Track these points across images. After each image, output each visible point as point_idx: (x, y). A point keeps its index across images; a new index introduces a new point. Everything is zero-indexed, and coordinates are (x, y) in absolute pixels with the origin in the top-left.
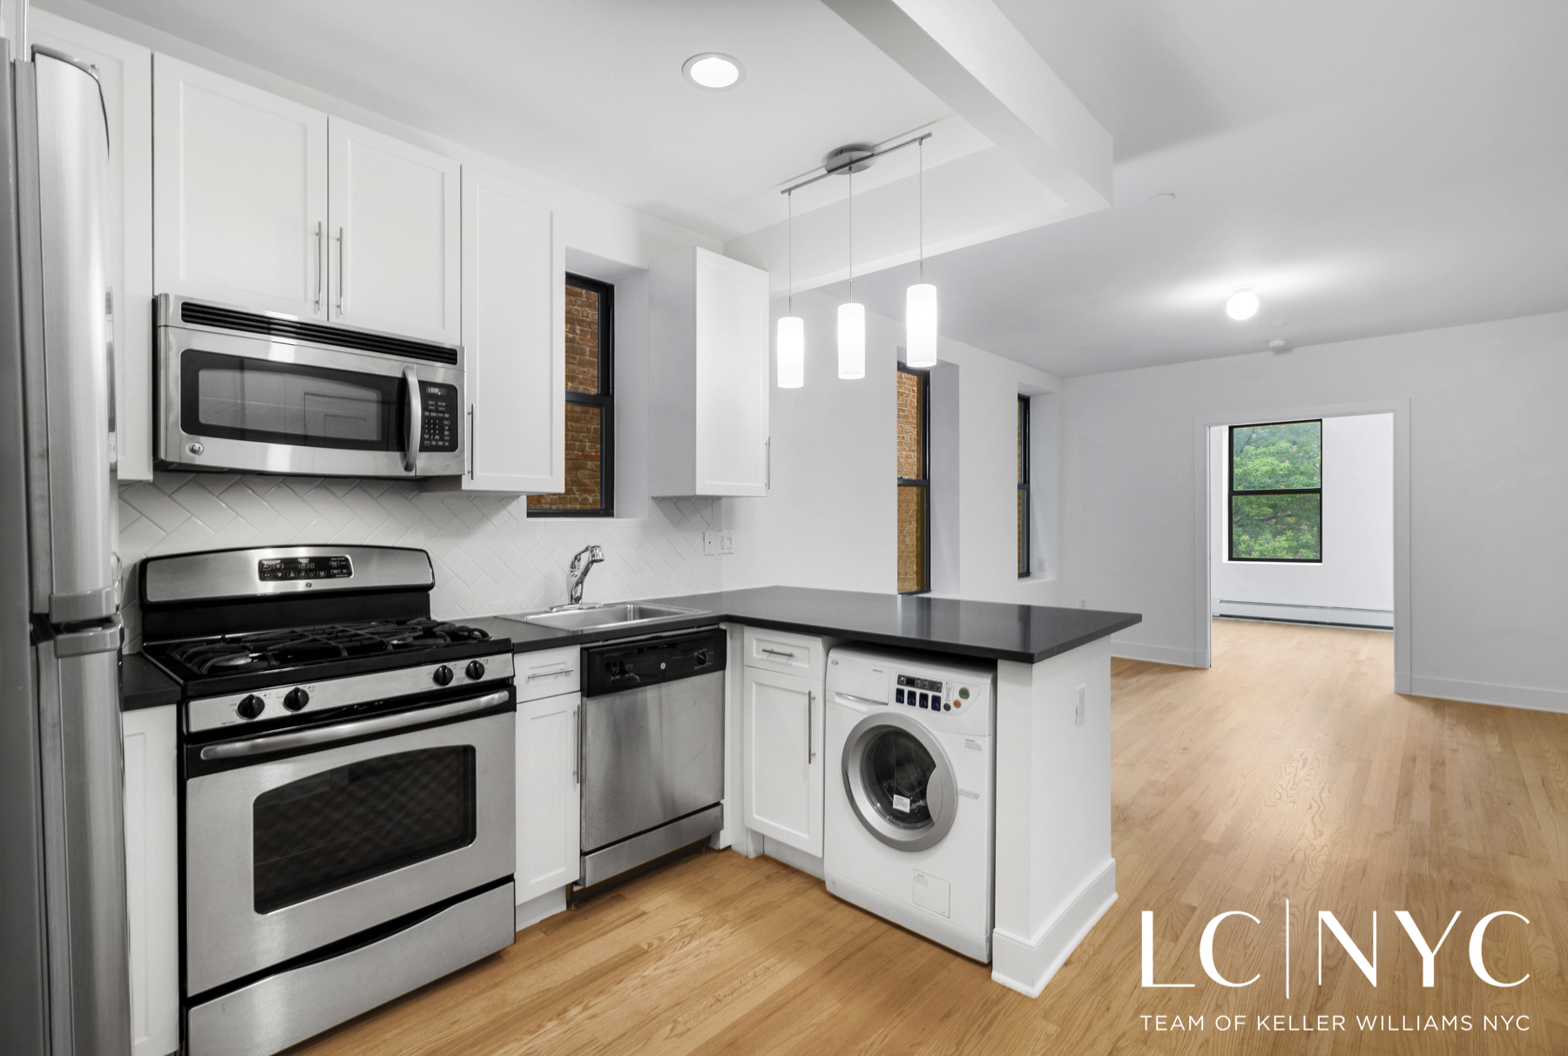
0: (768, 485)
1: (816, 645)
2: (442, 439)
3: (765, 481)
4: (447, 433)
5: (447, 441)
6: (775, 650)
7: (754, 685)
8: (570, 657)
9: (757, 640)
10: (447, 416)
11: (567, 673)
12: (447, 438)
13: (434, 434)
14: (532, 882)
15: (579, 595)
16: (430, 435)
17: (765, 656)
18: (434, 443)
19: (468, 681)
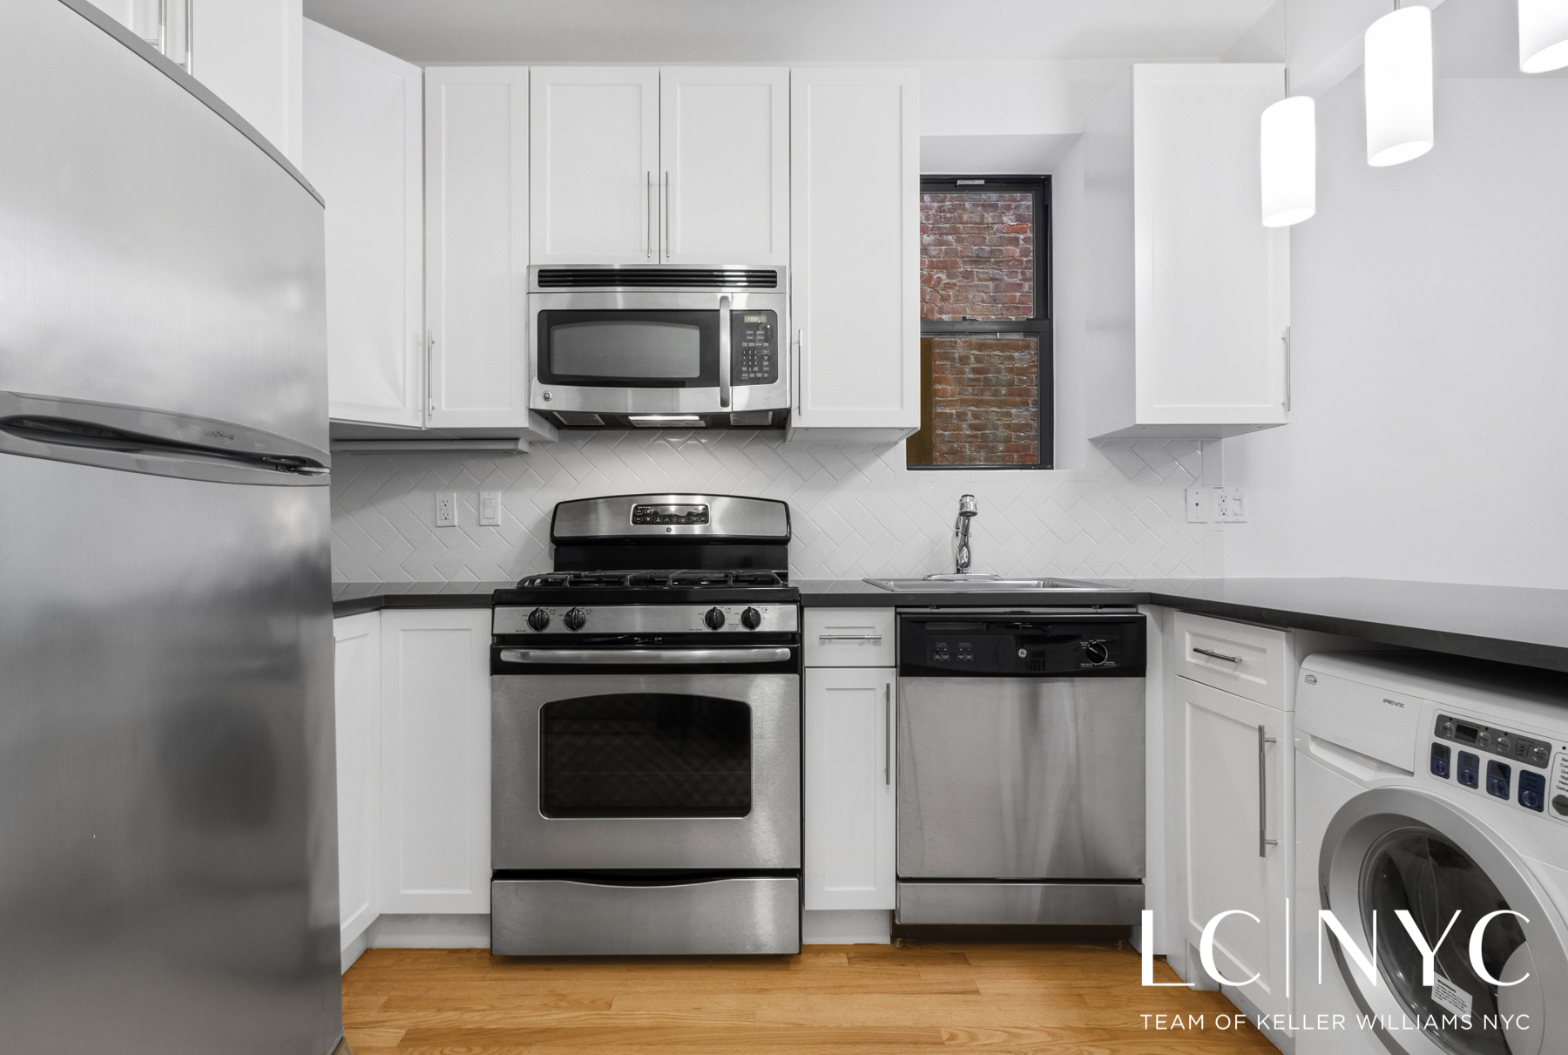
0: (1287, 406)
1: (1277, 644)
2: (761, 370)
3: (1282, 399)
4: (766, 363)
5: (767, 372)
6: (1217, 652)
7: (1188, 707)
8: (882, 622)
9: (1194, 634)
10: (766, 344)
11: (877, 640)
12: (765, 369)
13: (753, 365)
14: (827, 889)
15: (966, 560)
16: (748, 366)
17: (1200, 660)
18: (752, 375)
19: (742, 629)
